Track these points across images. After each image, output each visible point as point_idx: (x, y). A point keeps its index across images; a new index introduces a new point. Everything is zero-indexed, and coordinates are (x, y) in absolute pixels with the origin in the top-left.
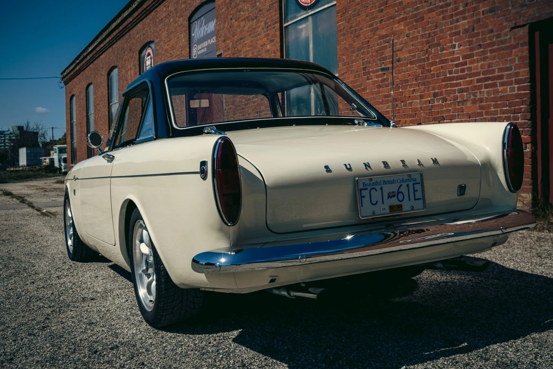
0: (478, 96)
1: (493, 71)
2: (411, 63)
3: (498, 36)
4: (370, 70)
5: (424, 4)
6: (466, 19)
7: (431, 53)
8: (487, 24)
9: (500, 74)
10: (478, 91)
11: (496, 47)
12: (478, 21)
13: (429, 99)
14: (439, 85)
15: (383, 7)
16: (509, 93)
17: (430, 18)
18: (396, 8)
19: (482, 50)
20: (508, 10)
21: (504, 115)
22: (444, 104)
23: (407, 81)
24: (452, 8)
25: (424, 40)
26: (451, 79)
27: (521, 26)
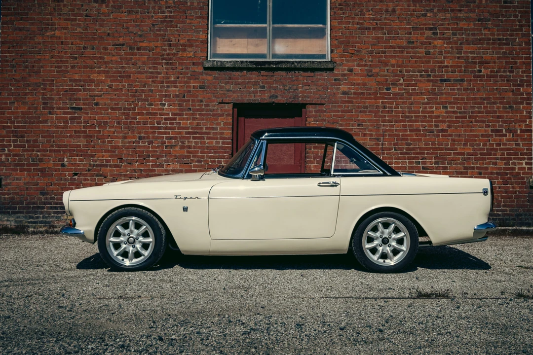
0: (186, 144)
1: (202, 128)
2: (112, 109)
3: (207, 106)
4: (55, 106)
5: (131, 66)
6: (177, 88)
7: (137, 105)
8: (197, 96)
9: (207, 131)
10: (186, 141)
11: (204, 112)
12: (189, 91)
13: (134, 140)
14: (146, 131)
15: (77, 55)
16: (214, 145)
17: (137, 78)
18: (96, 61)
19: (191, 112)
20: (216, 90)
21: (210, 159)
22: (150, 146)
23: (107, 123)
24: (163, 77)
25: (130, 93)
26: (159, 128)
27: (227, 103)
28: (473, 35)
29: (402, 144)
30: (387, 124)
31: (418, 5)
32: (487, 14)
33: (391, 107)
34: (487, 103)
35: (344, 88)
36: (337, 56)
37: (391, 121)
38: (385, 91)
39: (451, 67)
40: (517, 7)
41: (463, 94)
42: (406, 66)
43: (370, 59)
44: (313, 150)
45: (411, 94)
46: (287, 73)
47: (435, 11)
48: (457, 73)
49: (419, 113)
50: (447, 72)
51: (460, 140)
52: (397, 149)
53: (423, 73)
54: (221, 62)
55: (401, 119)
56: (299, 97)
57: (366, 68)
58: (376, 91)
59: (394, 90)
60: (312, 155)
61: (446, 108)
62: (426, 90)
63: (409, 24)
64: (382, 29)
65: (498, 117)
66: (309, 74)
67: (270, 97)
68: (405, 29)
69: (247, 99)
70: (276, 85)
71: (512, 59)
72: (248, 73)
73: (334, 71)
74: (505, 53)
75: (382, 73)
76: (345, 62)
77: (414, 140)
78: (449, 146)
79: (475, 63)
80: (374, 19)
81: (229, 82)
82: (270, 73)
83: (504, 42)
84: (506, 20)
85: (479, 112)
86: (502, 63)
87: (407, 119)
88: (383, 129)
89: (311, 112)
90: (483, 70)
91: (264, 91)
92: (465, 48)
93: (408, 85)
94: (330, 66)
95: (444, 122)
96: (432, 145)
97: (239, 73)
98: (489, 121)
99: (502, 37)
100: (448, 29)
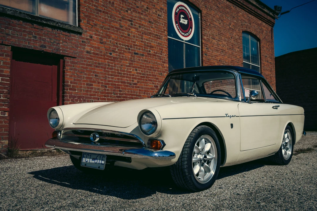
27: (6, 45)
28: (147, 30)
29: (117, 91)
30: (110, 76)
31: (124, 4)
32: (152, 20)
33: (112, 66)
34: (153, 70)
35: (88, 48)
36: (83, 25)
37: (112, 75)
38: (109, 55)
39: (139, 46)
40: (163, 19)
41: (143, 63)
42: (119, 41)
43: (102, 32)
44: (69, 91)
45: (121, 59)
46: (53, 30)
47: (132, 10)
48: (141, 50)
49: (125, 72)
50: (137, 48)
51: (142, 91)
52: (115, 94)
53: (127, 47)
54: (3, 8)
55: (117, 74)
56: (61, 50)
57: (100, 37)
58: (105, 54)
59: (114, 55)
60: (68, 95)
61: (136, 70)
62: (128, 58)
63: (120, 15)
64: (107, 13)
65: (157, 79)
66: (67, 33)
67: (41, 47)
68: (119, 17)
69: (23, 45)
70: (45, 38)
71: (162, 47)
72: (24, 23)
73: (82, 35)
74: (159, 43)
75: (108, 42)
76: (88, 31)
77: (123, 88)
78: (138, 94)
79: (148, 46)
80: (103, 6)
81: (8, 27)
82: (41, 27)
83: (158, 37)
84: (159, 25)
85: (150, 75)
86: (158, 48)
87: (120, 75)
88: (108, 80)
89: (68, 62)
90: (151, 51)
91: (36, 40)
92: (145, 37)
93: (120, 53)
94: (81, 31)
95: (135, 78)
96: (131, 92)
97: (16, 22)
98: (154, 81)
99: (157, 34)
100: (137, 23)
